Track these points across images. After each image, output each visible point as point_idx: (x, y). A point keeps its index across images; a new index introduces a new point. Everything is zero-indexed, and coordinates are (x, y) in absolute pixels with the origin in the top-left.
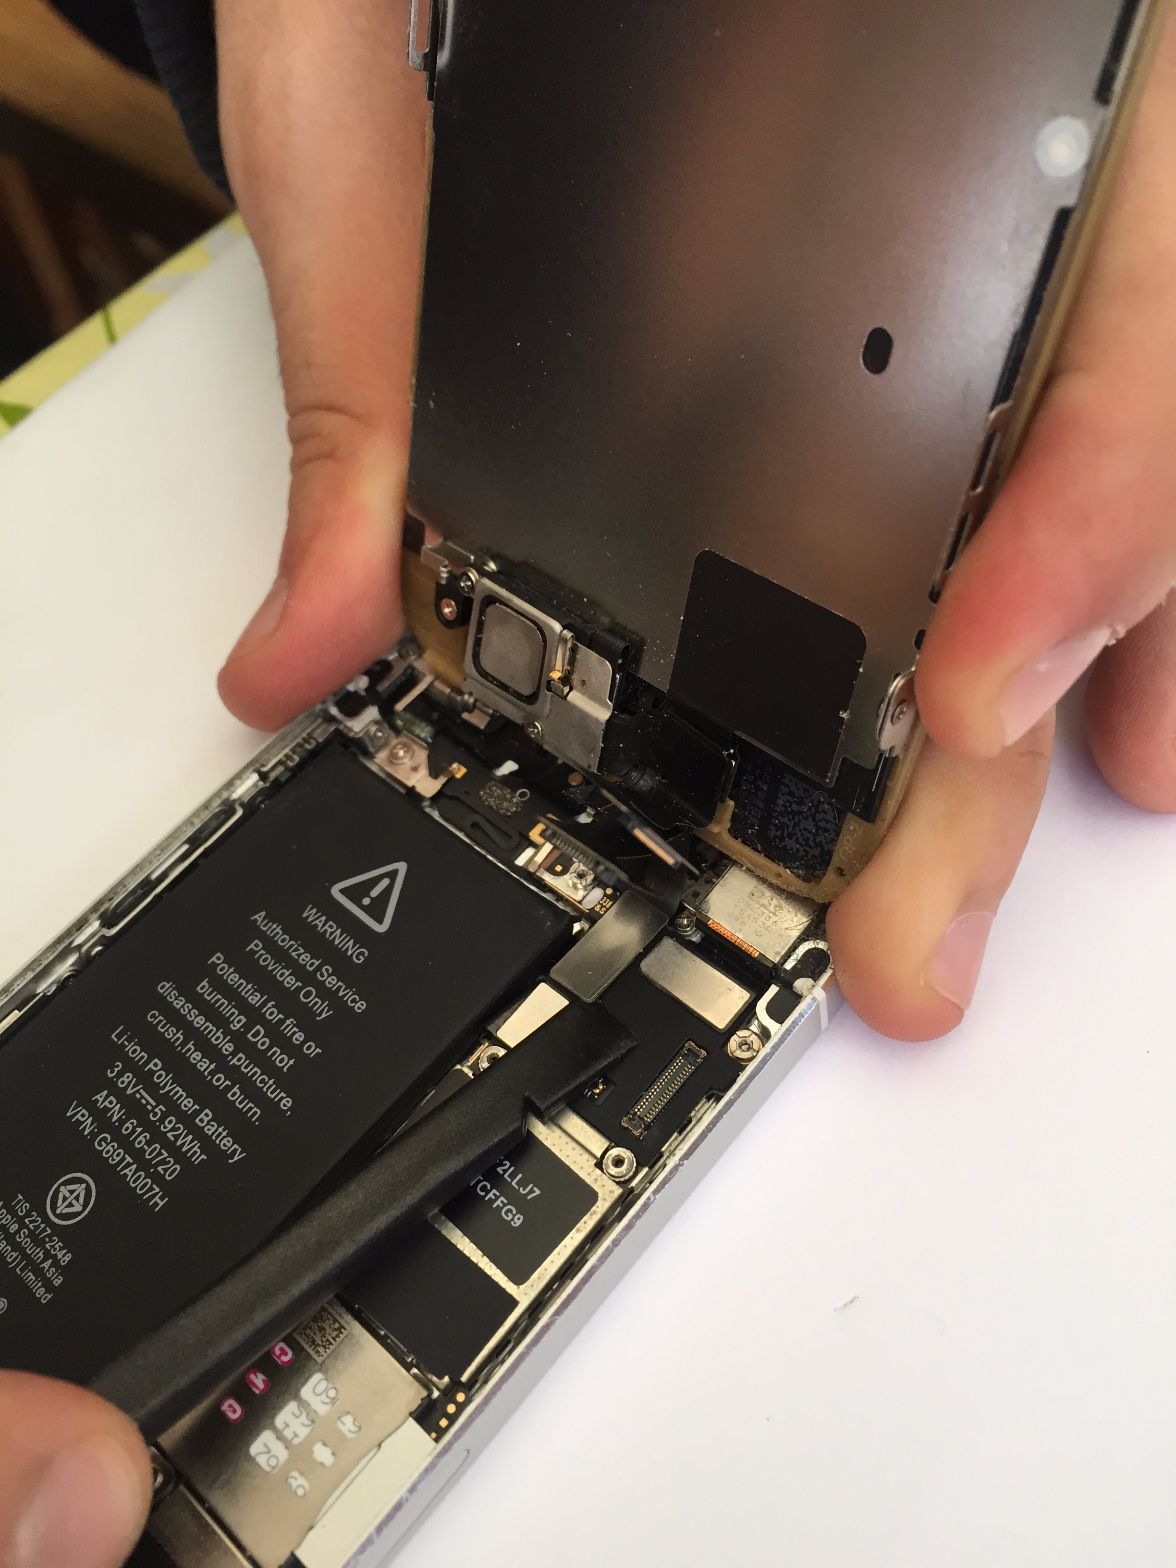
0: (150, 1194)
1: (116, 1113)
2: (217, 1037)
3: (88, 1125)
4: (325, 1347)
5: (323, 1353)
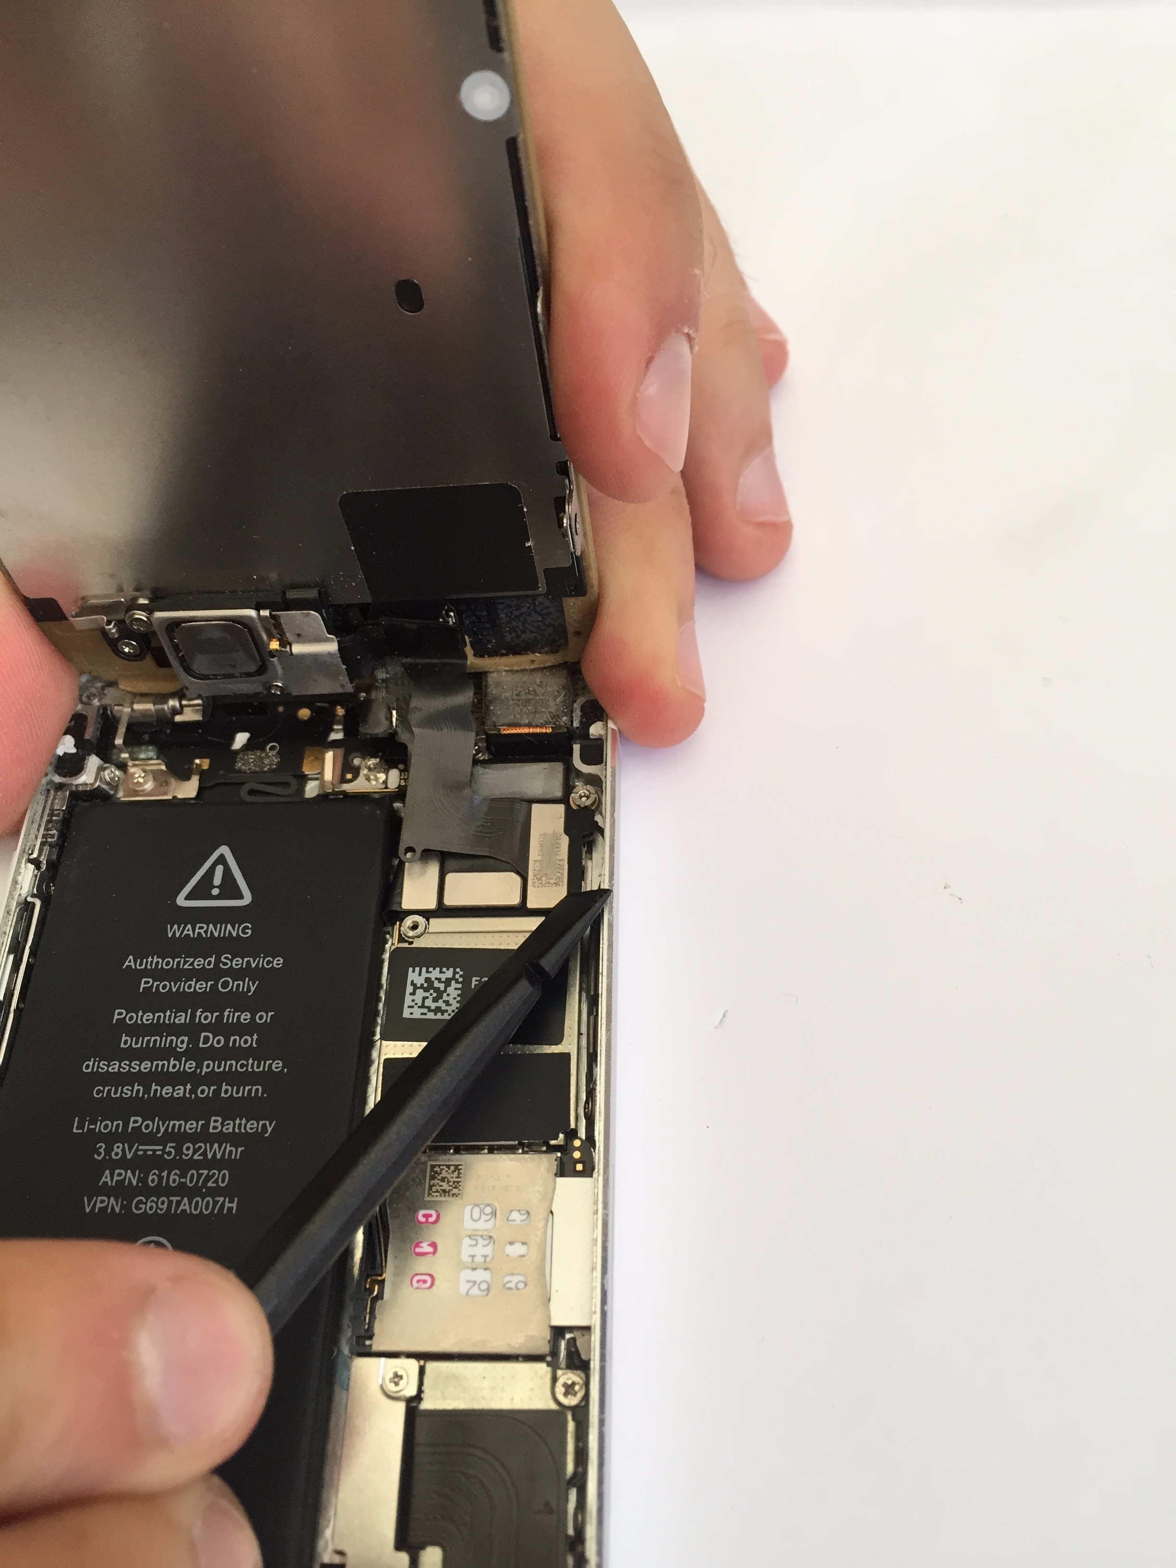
0: (218, 1206)
1: (131, 1178)
2: (172, 1065)
3: (113, 1204)
4: (456, 1188)
5: (459, 1192)
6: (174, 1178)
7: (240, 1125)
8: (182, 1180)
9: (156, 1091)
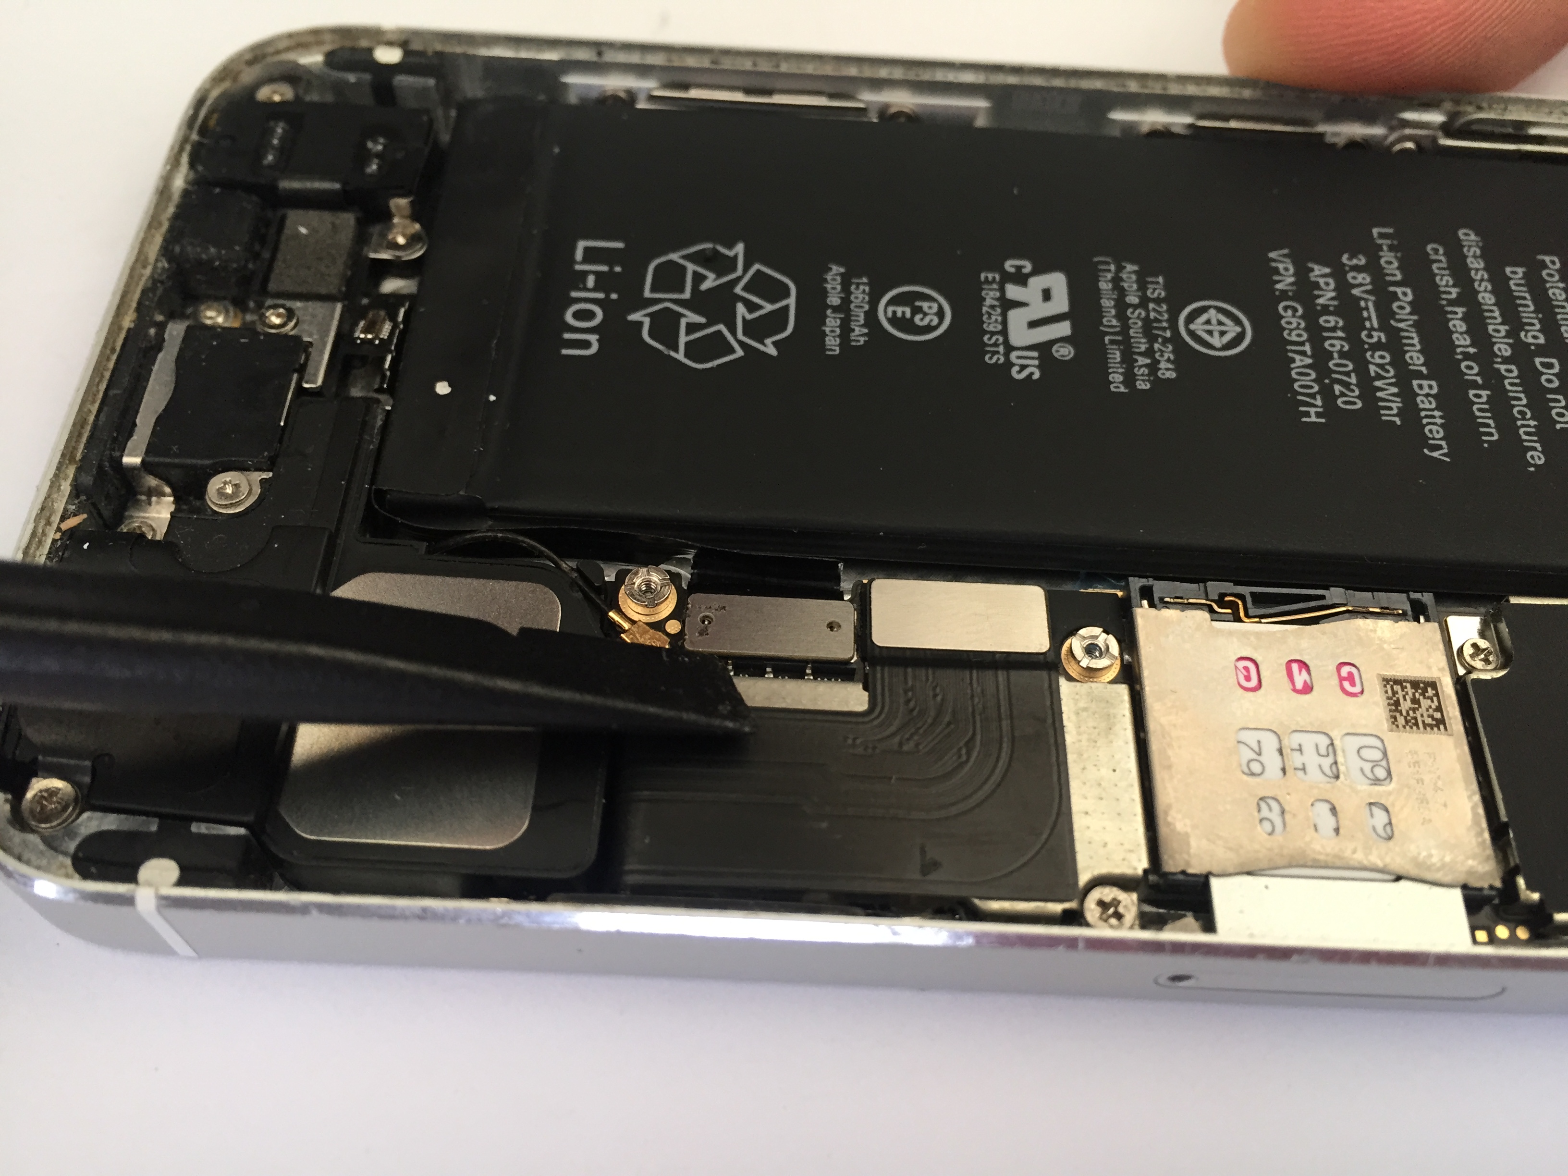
0: (1308, 400)
1: (1327, 296)
2: (1497, 328)
3: (1286, 280)
4: (1407, 722)
5: (1400, 726)
6: (1336, 344)
7: (1433, 417)
8: (1336, 355)
9: (1456, 313)
